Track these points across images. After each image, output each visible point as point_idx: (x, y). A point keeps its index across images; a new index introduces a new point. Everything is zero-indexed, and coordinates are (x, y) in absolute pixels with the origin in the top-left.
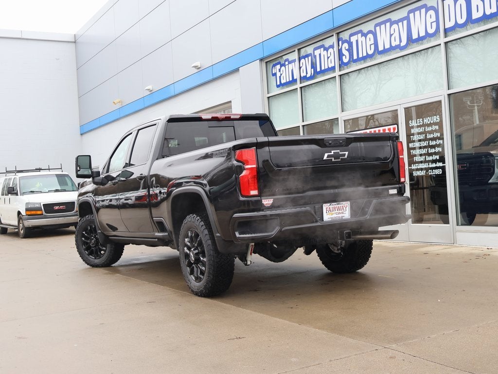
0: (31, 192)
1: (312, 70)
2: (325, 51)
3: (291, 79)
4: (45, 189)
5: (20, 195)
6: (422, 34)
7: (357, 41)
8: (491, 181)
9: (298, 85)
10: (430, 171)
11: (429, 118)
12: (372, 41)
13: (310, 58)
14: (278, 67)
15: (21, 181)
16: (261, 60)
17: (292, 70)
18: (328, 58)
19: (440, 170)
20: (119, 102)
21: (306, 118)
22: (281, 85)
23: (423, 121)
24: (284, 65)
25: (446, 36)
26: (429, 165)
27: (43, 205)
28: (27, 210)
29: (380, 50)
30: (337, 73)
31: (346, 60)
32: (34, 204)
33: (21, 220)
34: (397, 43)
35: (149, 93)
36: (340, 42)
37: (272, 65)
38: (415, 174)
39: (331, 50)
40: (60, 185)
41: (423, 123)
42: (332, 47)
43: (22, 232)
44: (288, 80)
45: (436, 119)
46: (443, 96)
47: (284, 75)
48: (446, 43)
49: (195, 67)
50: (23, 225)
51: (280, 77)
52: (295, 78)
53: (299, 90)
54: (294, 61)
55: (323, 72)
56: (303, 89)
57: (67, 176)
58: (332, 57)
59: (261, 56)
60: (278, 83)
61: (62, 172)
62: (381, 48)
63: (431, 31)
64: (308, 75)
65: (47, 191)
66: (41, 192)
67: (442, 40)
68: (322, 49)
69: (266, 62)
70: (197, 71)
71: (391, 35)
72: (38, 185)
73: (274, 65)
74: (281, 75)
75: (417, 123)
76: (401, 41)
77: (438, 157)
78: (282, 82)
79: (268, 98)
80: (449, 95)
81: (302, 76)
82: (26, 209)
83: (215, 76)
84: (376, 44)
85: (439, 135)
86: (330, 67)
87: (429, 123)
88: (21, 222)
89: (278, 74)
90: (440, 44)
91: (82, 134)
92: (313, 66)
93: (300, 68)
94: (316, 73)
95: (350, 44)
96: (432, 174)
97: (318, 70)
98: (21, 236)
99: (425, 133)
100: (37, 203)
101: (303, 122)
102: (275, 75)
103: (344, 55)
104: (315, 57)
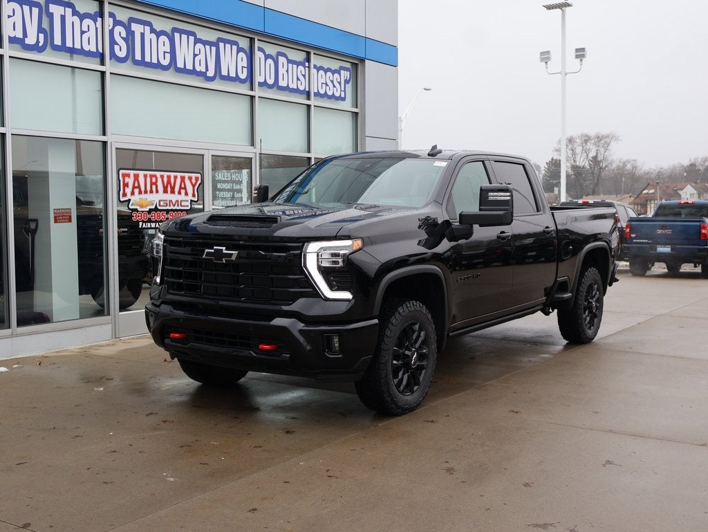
2: (76, 18)
6: (233, 73)
7: (143, 34)
12: (168, 49)
18: (83, 33)
23: (231, 176)
31: (120, 53)
34: (203, 69)
36: (111, 20)
39: (89, 22)
41: (231, 179)
42: (93, 18)
58: (91, 35)
62: (180, 65)
63: (242, 76)
68: (70, 11)
71: (195, 55)
75: (224, 177)
76: (207, 69)
84: (173, 55)
86: (85, 49)
87: (237, 180)
94: (52, 47)
95: (130, 33)
97: (57, 42)
99: (233, 190)
103: (117, 44)
104: (51, 16)
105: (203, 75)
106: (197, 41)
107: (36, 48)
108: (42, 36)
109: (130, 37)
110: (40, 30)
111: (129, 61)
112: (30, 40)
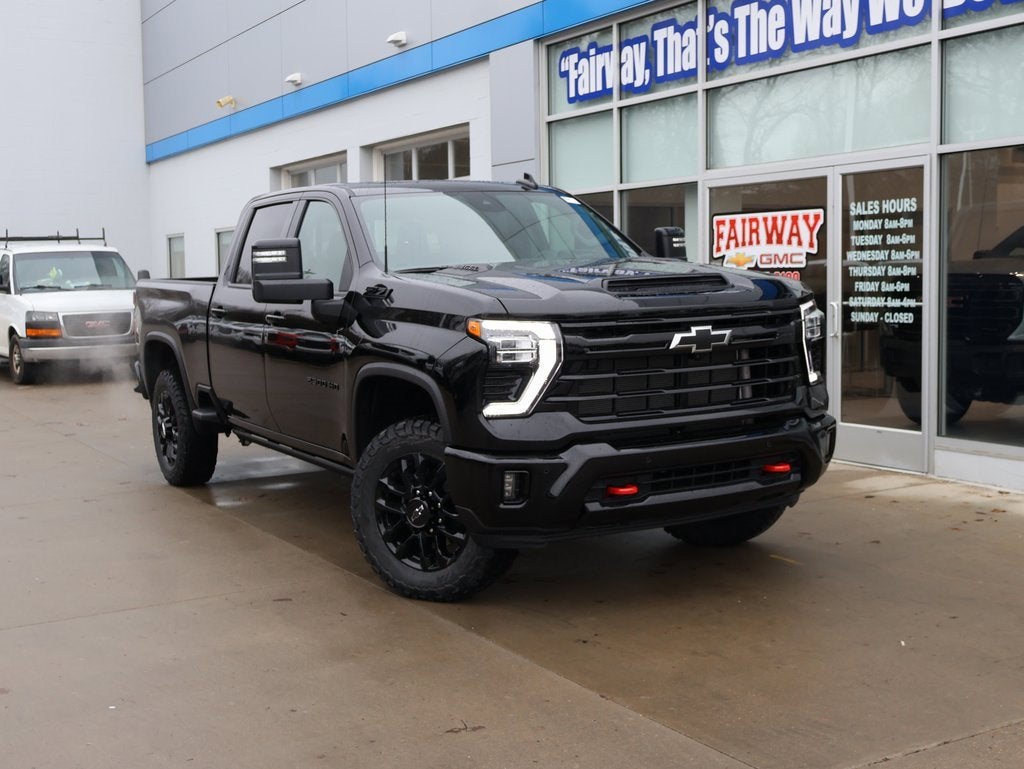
0: (39, 287)
1: (648, 71)
2: (678, 34)
3: (600, 88)
4: (68, 282)
5: (16, 293)
7: (748, 18)
8: (1012, 337)
9: (615, 103)
10: (887, 314)
11: (893, 201)
12: (782, 22)
13: (643, 45)
14: (574, 58)
15: (17, 263)
16: (538, 41)
17: (604, 68)
19: (911, 315)
20: (231, 102)
21: (628, 177)
22: (578, 99)
23: (880, 206)
24: (586, 55)
25: (943, 27)
26: (886, 301)
27: (64, 317)
28: (29, 326)
29: (796, 43)
30: (701, 84)
31: (721, 56)
32: (44, 313)
33: (16, 346)
34: (837, 30)
35: (294, 89)
36: (712, 17)
37: (560, 52)
38: (856, 317)
39: (689, 32)
40: (100, 276)
41: (881, 211)
42: (693, 25)
43: (18, 371)
44: (593, 90)
45: (908, 204)
46: (928, 156)
47: (585, 76)
48: (943, 42)
49: (395, 42)
50: (20, 357)
51: (577, 81)
52: (609, 86)
53: (616, 113)
54: (609, 49)
55: (669, 79)
56: (625, 113)
57: (116, 255)
58: (691, 49)
59: (538, 33)
60: (572, 94)
61: (105, 245)
62: (799, 39)
63: (912, 11)
64: (638, 84)
65: (72, 286)
66: (59, 289)
67: (934, 33)
68: (671, 28)
69: (549, 47)
70: (396, 50)
71: (823, 13)
72: (53, 273)
73: (566, 54)
74: (579, 76)
75: (866, 209)
77: (906, 287)
78: (581, 93)
79: (549, 124)
80: (941, 156)
81: (624, 83)
82: (26, 324)
83: (437, 66)
84: (789, 27)
85: (912, 239)
86: (686, 69)
87: (893, 211)
88: (16, 349)
89: (573, 75)
90: (930, 43)
91: (149, 163)
92: (650, 64)
93: (621, 65)
94: (656, 81)
95: (733, 23)
96: (892, 321)
97: (660, 73)
98: (16, 380)
99: (883, 231)
100: (51, 313)
101: (621, 182)
102: (565, 74)
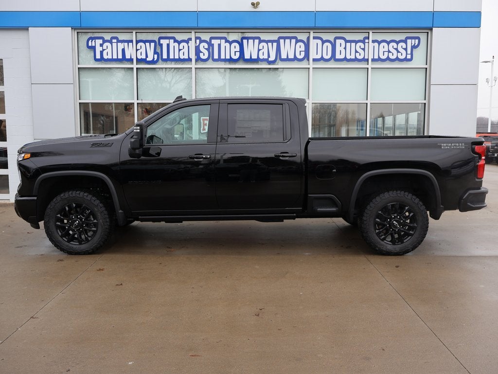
6: (291, 56)
18: (180, 50)
76: (269, 56)
103: (202, 52)
104: (161, 45)
105: (267, 61)
106: (261, 41)
107: (153, 62)
108: (156, 56)
109: (211, 47)
110: (155, 53)
111: (210, 60)
112: (150, 59)
